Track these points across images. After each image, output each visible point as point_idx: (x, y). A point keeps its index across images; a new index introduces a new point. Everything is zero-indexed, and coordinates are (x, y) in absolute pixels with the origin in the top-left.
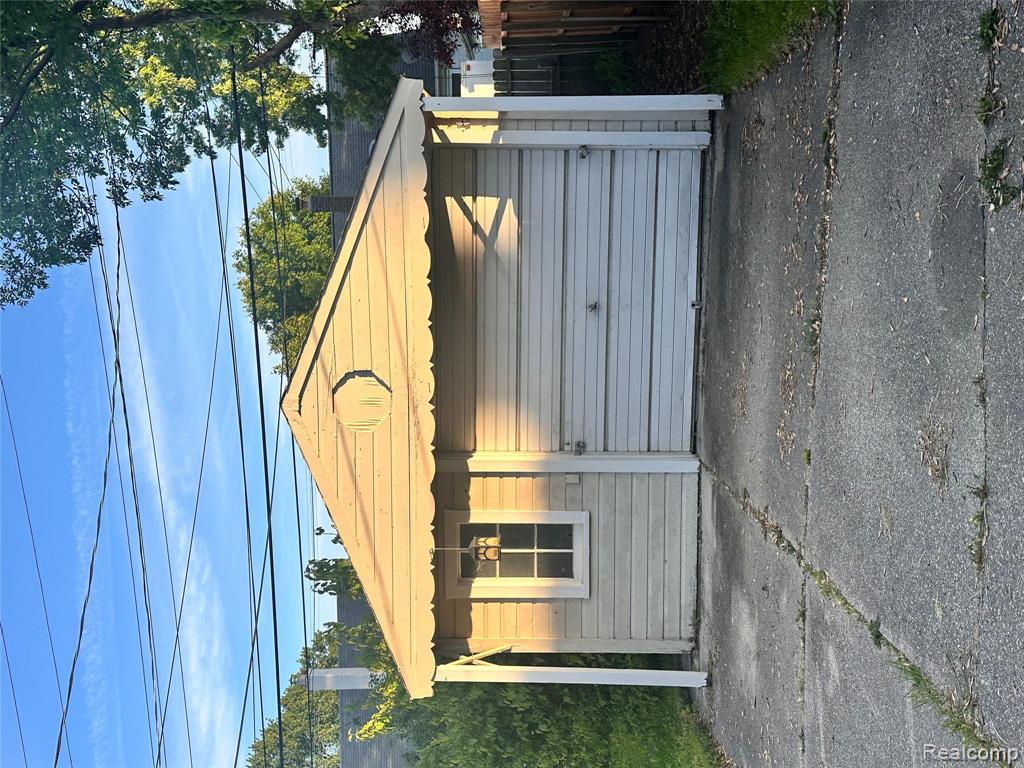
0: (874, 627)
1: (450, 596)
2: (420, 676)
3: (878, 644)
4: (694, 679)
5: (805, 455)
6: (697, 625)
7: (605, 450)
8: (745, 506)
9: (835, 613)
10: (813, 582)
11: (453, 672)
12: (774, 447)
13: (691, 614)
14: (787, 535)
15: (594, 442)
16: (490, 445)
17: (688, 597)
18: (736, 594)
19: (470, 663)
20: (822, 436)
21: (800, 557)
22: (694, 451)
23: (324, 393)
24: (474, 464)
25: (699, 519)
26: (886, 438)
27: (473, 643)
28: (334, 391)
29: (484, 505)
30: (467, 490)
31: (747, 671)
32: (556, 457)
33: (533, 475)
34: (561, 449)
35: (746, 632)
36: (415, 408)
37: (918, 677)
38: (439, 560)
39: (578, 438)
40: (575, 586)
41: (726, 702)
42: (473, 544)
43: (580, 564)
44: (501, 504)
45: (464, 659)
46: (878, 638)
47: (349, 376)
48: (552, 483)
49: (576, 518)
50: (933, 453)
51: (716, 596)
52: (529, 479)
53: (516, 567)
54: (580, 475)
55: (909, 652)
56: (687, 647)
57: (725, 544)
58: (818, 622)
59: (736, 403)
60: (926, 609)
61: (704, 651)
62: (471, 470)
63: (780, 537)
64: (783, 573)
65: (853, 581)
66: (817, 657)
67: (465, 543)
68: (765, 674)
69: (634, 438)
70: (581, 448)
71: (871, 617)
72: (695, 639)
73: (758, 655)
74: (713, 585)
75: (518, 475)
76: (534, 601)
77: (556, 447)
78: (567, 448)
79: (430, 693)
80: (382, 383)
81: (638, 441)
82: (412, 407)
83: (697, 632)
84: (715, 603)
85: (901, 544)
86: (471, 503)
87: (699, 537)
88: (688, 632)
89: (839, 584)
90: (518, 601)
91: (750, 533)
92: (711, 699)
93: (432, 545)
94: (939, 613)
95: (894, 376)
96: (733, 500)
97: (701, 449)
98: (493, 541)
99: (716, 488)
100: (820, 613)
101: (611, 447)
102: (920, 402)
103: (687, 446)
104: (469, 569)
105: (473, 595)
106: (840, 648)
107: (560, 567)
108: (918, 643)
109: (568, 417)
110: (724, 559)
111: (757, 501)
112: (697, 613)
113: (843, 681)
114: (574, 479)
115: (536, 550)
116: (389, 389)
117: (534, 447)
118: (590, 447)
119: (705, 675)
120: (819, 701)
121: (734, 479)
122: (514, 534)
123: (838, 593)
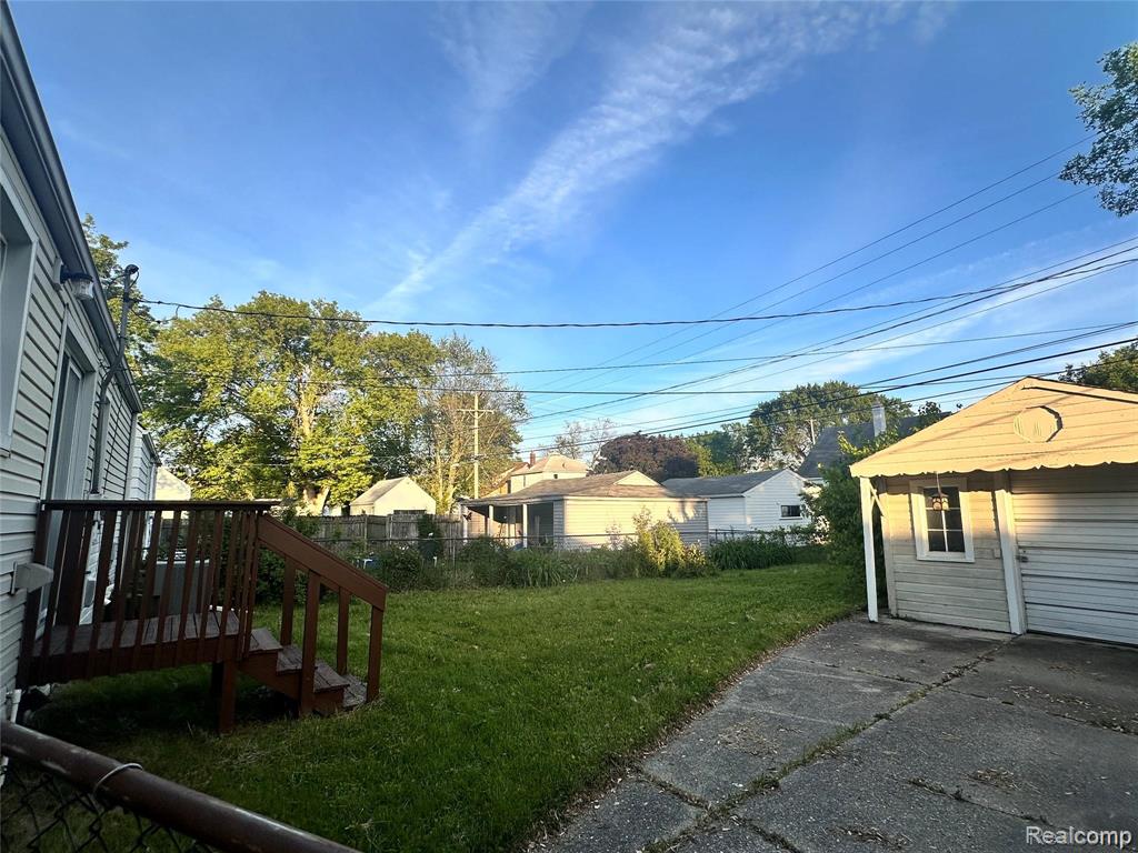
0: (887, 716)
1: (911, 483)
2: (862, 470)
3: (877, 716)
4: (873, 613)
5: (1010, 701)
6: (906, 619)
7: (1023, 575)
8: (981, 659)
9: (900, 697)
10: (920, 689)
11: (866, 488)
12: (1022, 684)
13: (914, 617)
14: (955, 680)
15: (1027, 568)
16: (1017, 503)
17: (924, 616)
18: (922, 644)
19: (872, 495)
20: (1023, 714)
21: (939, 685)
22: (1029, 632)
23: (1042, 401)
24: (1001, 494)
25: (977, 629)
26: (1013, 752)
27: (884, 496)
28: (1043, 407)
29: (972, 501)
30: (982, 490)
31: (876, 644)
32: (1013, 544)
33: (997, 529)
34: (1020, 547)
35: (897, 647)
36: (1036, 457)
37: (853, 733)
38: (931, 476)
39: (1030, 558)
40: (924, 552)
41: (860, 629)
42: (942, 495)
43: (937, 555)
44: (974, 510)
45: (875, 491)
46: (880, 717)
47: (1057, 415)
48: (992, 542)
49: (969, 555)
50: (994, 777)
51: (924, 632)
52: (994, 527)
53: (934, 519)
54: (1001, 558)
55: (868, 731)
56: (893, 612)
57: (955, 642)
58: (896, 687)
59: (1063, 665)
60: (892, 746)
61: (891, 621)
62: (996, 492)
63: (954, 676)
64: (930, 673)
65: (916, 711)
66: (876, 683)
67: (944, 490)
68: (872, 652)
69: (1032, 593)
70: (1022, 559)
71: (892, 716)
72: (898, 617)
73: (882, 651)
74: (930, 632)
75: (996, 520)
76: (913, 529)
77: (1021, 544)
78: (1021, 551)
79: (853, 475)
80: (1054, 435)
81: (1032, 596)
82: (1037, 455)
83: (902, 619)
84: (919, 631)
85: (936, 744)
86: (973, 492)
87: (964, 628)
88: (902, 614)
89: (916, 703)
90: (912, 520)
91: (960, 659)
92: (864, 622)
93: (939, 472)
94: (888, 753)
95: (1061, 770)
96: (986, 652)
97: (1029, 637)
98: (946, 506)
99: (998, 642)
100: (901, 689)
101: (1024, 579)
102: (1035, 780)
103: (1031, 628)
104: (930, 493)
105: (913, 495)
106: (879, 695)
107: (936, 543)
108: (872, 737)
109: (1045, 552)
110: (948, 641)
111: (982, 666)
112: (914, 620)
113: (859, 694)
114: (997, 553)
115: (945, 530)
116: (1049, 440)
117: (1019, 530)
118: (1023, 565)
119: (876, 620)
120: (851, 679)
121: (1002, 655)
122: (954, 517)
123: (911, 702)
